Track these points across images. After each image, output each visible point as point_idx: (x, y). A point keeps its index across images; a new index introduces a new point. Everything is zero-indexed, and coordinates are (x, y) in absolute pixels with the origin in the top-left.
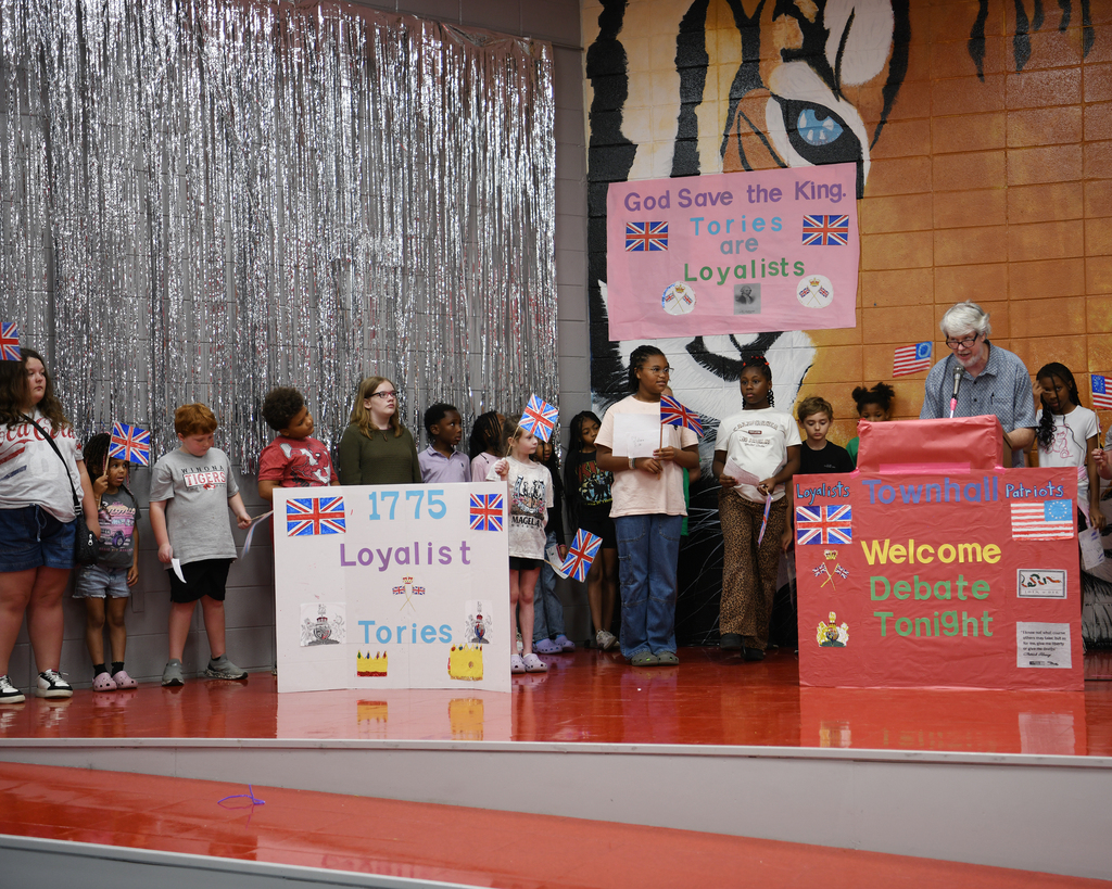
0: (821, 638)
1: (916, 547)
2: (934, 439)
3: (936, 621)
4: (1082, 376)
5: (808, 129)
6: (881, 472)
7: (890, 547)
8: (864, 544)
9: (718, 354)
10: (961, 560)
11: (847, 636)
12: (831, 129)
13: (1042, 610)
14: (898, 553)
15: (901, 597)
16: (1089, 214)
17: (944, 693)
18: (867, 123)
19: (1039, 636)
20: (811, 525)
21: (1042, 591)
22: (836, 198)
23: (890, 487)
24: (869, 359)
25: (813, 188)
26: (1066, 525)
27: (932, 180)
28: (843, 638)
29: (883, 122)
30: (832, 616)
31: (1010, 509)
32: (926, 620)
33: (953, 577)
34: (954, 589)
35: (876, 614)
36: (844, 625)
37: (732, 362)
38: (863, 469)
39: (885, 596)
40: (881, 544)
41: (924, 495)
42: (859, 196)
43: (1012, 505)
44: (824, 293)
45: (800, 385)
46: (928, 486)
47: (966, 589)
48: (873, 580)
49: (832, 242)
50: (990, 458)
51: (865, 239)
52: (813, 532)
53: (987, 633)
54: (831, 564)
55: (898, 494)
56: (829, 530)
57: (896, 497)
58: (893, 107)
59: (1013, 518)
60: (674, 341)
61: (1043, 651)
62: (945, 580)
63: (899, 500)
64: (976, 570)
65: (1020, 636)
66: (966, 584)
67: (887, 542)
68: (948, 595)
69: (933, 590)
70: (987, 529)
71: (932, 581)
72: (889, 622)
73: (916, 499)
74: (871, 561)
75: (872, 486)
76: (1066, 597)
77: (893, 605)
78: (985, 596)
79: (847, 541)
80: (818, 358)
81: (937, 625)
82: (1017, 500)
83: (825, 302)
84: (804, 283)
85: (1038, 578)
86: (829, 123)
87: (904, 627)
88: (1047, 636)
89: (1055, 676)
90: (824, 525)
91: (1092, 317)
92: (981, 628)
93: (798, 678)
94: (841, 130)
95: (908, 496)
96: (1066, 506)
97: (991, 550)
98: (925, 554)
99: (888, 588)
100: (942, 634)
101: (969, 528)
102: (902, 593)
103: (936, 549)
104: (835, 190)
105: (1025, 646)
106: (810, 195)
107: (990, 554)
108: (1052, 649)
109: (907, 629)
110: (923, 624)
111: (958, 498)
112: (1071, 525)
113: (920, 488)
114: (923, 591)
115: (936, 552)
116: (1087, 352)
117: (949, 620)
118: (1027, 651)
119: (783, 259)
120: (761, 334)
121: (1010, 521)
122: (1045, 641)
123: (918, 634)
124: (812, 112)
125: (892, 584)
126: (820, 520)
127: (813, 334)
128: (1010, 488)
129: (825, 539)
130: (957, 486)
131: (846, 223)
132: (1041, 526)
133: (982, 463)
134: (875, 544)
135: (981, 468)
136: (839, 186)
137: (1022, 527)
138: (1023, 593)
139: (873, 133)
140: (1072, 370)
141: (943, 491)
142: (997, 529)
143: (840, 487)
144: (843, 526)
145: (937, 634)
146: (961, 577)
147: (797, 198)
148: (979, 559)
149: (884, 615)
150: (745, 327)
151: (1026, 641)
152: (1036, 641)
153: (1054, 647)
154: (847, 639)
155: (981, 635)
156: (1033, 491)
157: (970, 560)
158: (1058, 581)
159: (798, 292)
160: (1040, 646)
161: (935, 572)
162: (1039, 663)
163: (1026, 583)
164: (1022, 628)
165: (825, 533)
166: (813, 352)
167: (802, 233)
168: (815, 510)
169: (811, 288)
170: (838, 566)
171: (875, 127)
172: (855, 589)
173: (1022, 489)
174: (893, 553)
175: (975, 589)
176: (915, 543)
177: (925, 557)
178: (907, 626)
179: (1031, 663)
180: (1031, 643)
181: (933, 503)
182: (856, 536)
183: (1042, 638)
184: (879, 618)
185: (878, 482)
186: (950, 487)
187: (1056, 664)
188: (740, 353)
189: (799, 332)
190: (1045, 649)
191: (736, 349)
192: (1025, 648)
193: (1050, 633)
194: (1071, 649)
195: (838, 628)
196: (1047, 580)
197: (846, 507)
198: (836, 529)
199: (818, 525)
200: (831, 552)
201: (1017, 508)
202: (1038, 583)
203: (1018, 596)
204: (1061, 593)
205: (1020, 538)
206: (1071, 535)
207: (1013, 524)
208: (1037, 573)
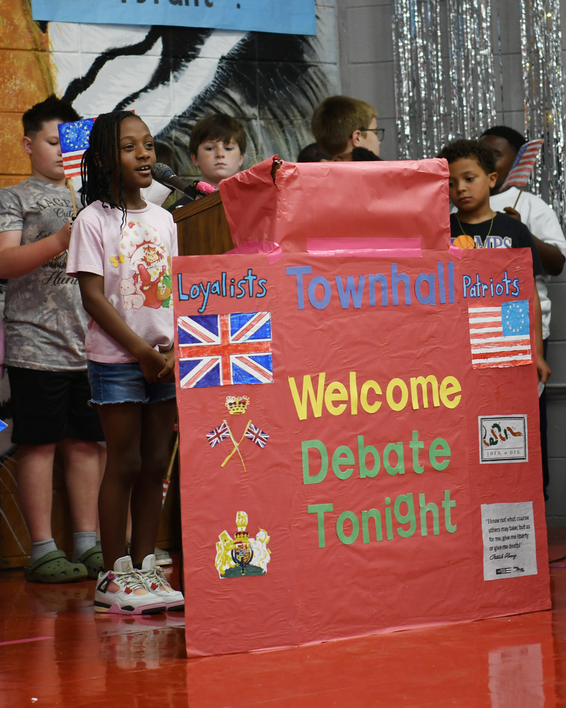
0: (223, 563)
3: (388, 511)
7: (326, 385)
8: (292, 381)
10: (415, 406)
11: (268, 553)
15: (343, 475)
19: (504, 526)
20: (202, 351)
21: (503, 451)
23: (323, 280)
26: (523, 343)
28: (261, 558)
30: (242, 519)
31: (467, 316)
32: (374, 513)
33: (405, 438)
34: (408, 458)
35: (312, 508)
36: (263, 535)
38: (286, 247)
43: (471, 310)
46: (372, 278)
47: (424, 454)
48: (306, 446)
50: (444, 231)
52: (206, 364)
53: (451, 528)
54: (237, 423)
55: (334, 293)
56: (233, 359)
59: (471, 331)
61: (508, 550)
62: (395, 441)
65: (486, 528)
66: (421, 445)
67: (322, 377)
68: (400, 467)
70: (443, 351)
71: (380, 443)
72: (330, 520)
74: (302, 415)
75: (299, 279)
76: (528, 461)
77: (334, 490)
78: (445, 464)
79: (264, 377)
81: (389, 520)
82: (474, 304)
85: (499, 430)
87: (348, 528)
88: (513, 524)
90: (224, 350)
92: (442, 518)
97: (450, 385)
98: (372, 397)
99: (325, 460)
101: (424, 349)
102: (343, 468)
103: (384, 388)
105: (491, 544)
107: (448, 392)
108: (517, 546)
110: (371, 520)
111: (408, 299)
112: (528, 342)
113: (362, 282)
114: (370, 463)
115: (384, 393)
117: (404, 509)
118: (493, 553)
121: (468, 337)
122: (510, 533)
123: (366, 539)
125: (330, 453)
126: (217, 340)
129: (226, 377)
130: (407, 279)
132: (499, 344)
133: (435, 238)
134: (307, 379)
135: (434, 247)
137: (481, 346)
138: (485, 456)
141: (390, 287)
143: (251, 278)
144: (257, 350)
145: (390, 537)
146: (415, 434)
148: (437, 404)
149: (320, 510)
151: (494, 535)
152: (501, 534)
153: (519, 541)
154: (268, 559)
155: (443, 531)
156: (489, 288)
157: (426, 405)
158: (519, 434)
160: (507, 542)
162: (505, 570)
163: (487, 440)
164: (487, 513)
165: (226, 365)
168: (208, 321)
170: (250, 425)
172: (279, 465)
173: (478, 284)
174: (330, 397)
175: (433, 453)
176: (358, 378)
177: (371, 403)
178: (351, 526)
179: (498, 572)
180: (498, 539)
181: (378, 307)
182: (281, 368)
183: (506, 529)
184: (315, 515)
185: (308, 269)
186: (398, 280)
187: (522, 570)
190: (511, 546)
192: (491, 548)
193: (514, 519)
194: (536, 543)
195: (251, 540)
196: (508, 432)
197: (261, 317)
198: (246, 356)
199: (215, 350)
200: (237, 400)
201: (475, 315)
202: (499, 439)
203: (481, 462)
204: (522, 453)
205: (480, 364)
206: (529, 358)
207: (472, 342)
208: (497, 422)
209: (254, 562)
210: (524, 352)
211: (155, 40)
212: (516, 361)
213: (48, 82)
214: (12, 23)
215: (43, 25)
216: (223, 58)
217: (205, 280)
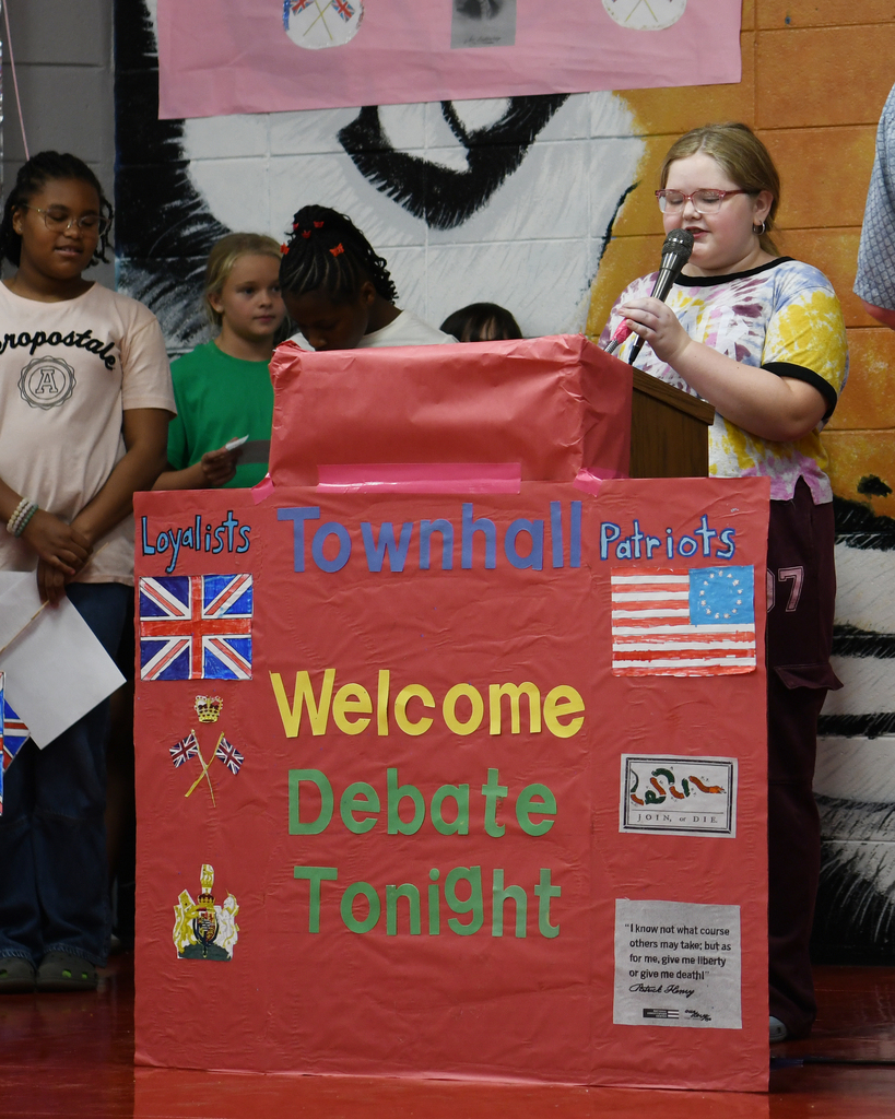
0: (183, 938)
1: (394, 690)
2: (438, 397)
3: (433, 891)
6: (323, 486)
7: (336, 688)
8: (276, 680)
9: (414, 154)
10: (495, 729)
11: (235, 929)
13: (678, 868)
14: (353, 707)
15: (356, 827)
17: (446, 1092)
19: (669, 938)
20: (169, 628)
23: (339, 529)
26: (739, 637)
28: (227, 936)
30: (207, 874)
31: (608, 589)
32: (410, 890)
33: (476, 778)
34: (477, 808)
35: (301, 872)
36: (230, 901)
37: (444, 176)
38: (281, 477)
39: (321, 824)
40: (317, 683)
41: (417, 549)
43: (615, 580)
45: (607, 238)
46: (425, 526)
47: (506, 807)
48: (295, 778)
50: (565, 453)
52: (172, 646)
53: (548, 929)
54: (207, 733)
55: (358, 548)
56: (205, 641)
59: (615, 615)
60: (313, 118)
61: (675, 981)
62: (456, 782)
63: (360, 563)
64: (527, 755)
65: (622, 937)
66: (503, 792)
67: (329, 676)
68: (462, 824)
69: (428, 810)
70: (555, 645)
71: (427, 784)
72: (329, 893)
73: (398, 562)
74: (291, 729)
75: (299, 525)
76: (733, 835)
77: (339, 848)
78: (544, 827)
79: (241, 671)
81: (434, 906)
82: (626, 566)
83: (669, 13)
85: (671, 779)
87: (361, 908)
88: (688, 939)
89: (701, 1050)
90: (195, 628)
92: (533, 912)
93: (132, 1048)
95: (379, 552)
96: (742, 584)
97: (562, 701)
98: (415, 710)
99: (327, 801)
100: (445, 930)
101: (517, 641)
102: (359, 816)
103: (439, 700)
105: (634, 966)
107: (559, 711)
108: (697, 976)
109: (371, 913)
111: (491, 560)
112: (749, 637)
113: (407, 532)
114: (406, 812)
115: (439, 705)
117: (463, 891)
118: (638, 980)
120: (517, 102)
121: (609, 623)
122: (680, 953)
123: (391, 929)
125: (338, 791)
126: (188, 613)
127: (640, 100)
128: (610, 532)
129: (197, 667)
130: (490, 527)
132: (681, 638)
133: (549, 466)
134: (302, 678)
135: (547, 477)
137: (636, 639)
138: (633, 821)
141: (458, 540)
142: (577, 642)
143: (230, 524)
144: (235, 631)
145: (434, 930)
146: (493, 775)
148: (535, 727)
149: (316, 876)
151: (640, 952)
152: (660, 953)
153: (701, 968)
154: (234, 939)
155: (534, 935)
156: (663, 543)
157: (516, 729)
158: (717, 790)
160: (671, 967)
161: (436, 761)
162: (666, 1013)
163: (641, 794)
164: (630, 914)
165: (197, 648)
168: (177, 586)
170: (222, 739)
172: (254, 802)
173: (638, 537)
174: (342, 707)
175: (524, 806)
176: (392, 680)
177: (413, 720)
178: (367, 906)
179: (647, 1013)
180: (648, 959)
181: (434, 571)
182: (261, 658)
183: (673, 946)
184: (306, 882)
185: (314, 512)
186: (474, 528)
187: (706, 1017)
188: (466, 151)
189: (607, 94)
190: (681, 975)
191: (456, 140)
192: (633, 973)
193: (693, 931)
194: (744, 978)
195: (217, 908)
196: (691, 785)
197: (241, 582)
198: (220, 638)
199: (184, 628)
200: (209, 702)
201: (626, 588)
202: (669, 795)
203: (621, 829)
204: (722, 823)
205: (631, 669)
206: (750, 663)
207: (615, 631)
208: (667, 766)
209: (219, 941)
210: (741, 653)
212: (719, 667)
217: (175, 525)
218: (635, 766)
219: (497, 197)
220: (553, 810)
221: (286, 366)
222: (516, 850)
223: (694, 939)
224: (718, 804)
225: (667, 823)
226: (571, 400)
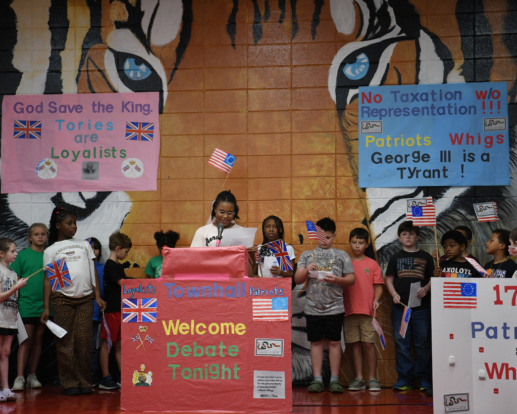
0: (135, 381)
1: (196, 324)
2: (208, 259)
3: (206, 370)
4: (289, 224)
5: (130, 70)
7: (180, 324)
8: (164, 322)
9: (71, 204)
10: (222, 333)
11: (152, 379)
12: (144, 71)
13: (269, 363)
14: (184, 328)
15: (185, 355)
16: (294, 130)
18: (166, 69)
19: (267, 379)
20: (131, 310)
21: (269, 352)
22: (147, 113)
23: (181, 288)
24: (164, 210)
25: (133, 106)
26: (284, 313)
27: (204, 105)
28: (149, 380)
29: (175, 69)
30: (143, 367)
31: (252, 302)
32: (200, 369)
33: (217, 343)
34: (218, 351)
35: (170, 366)
36: (150, 373)
37: (80, 209)
38: (165, 276)
39: (176, 355)
40: (175, 323)
41: (201, 293)
42: (161, 112)
43: (253, 300)
44: (138, 169)
45: (122, 224)
46: (204, 288)
47: (225, 350)
48: (169, 345)
49: (143, 139)
50: (241, 272)
51: (164, 138)
52: (132, 315)
53: (236, 377)
54: (143, 335)
55: (186, 292)
56: (142, 313)
57: (184, 294)
58: (182, 60)
59: (254, 308)
60: (43, 195)
61: (269, 388)
62: (212, 345)
63: (187, 296)
64: (231, 339)
65: (255, 379)
66: (225, 347)
67: (178, 321)
68: (214, 354)
69: (204, 351)
70: (238, 314)
71: (205, 345)
72: (178, 370)
73: (197, 295)
74: (168, 333)
75: (170, 287)
76: (283, 356)
77: (181, 360)
78: (236, 355)
79: (154, 320)
80: (133, 208)
81: (206, 373)
82: (256, 297)
83: (138, 174)
84: (126, 163)
85: (267, 344)
86: (143, 67)
87: (187, 374)
88: (272, 379)
89: (275, 403)
90: (139, 310)
91: (295, 190)
92: (233, 374)
93: (120, 407)
94: (150, 72)
95: (192, 293)
96: (284, 301)
97: (240, 327)
98: (201, 329)
99: (178, 350)
100: (209, 378)
101: (228, 313)
102: (186, 353)
103: (207, 326)
104: (146, 108)
105: (259, 385)
106: (131, 110)
107: (239, 329)
109: (189, 375)
111: (221, 295)
112: (287, 313)
113: (199, 289)
114: (199, 351)
115: (207, 328)
116: (292, 210)
117: (214, 369)
118: (259, 388)
119: (113, 148)
120: (99, 193)
121: (252, 310)
122: (270, 382)
123: (195, 378)
124: (133, 60)
125: (180, 347)
126: (137, 307)
127: (131, 194)
128: (252, 290)
129: (140, 319)
130: (221, 288)
131: (152, 128)
132: (270, 313)
133: (236, 274)
134: (171, 322)
135: (236, 277)
136: (149, 106)
137: (259, 313)
138: (258, 353)
139: (170, 75)
140: (283, 220)
141: (212, 291)
142: (243, 314)
143: (150, 287)
144: (151, 311)
145: (206, 378)
146: (222, 343)
147: (123, 111)
148: (233, 332)
149: (174, 366)
150: (89, 188)
151: (259, 382)
152: (265, 382)
153: (275, 386)
154: (151, 381)
155: (233, 379)
156: (265, 292)
157: (228, 333)
158: (279, 346)
159: (122, 168)
160: (267, 385)
161: (207, 340)
162: (266, 395)
163: (260, 347)
164: (257, 374)
165: (140, 315)
166: (130, 204)
167: (125, 132)
168: (134, 301)
169: (130, 165)
171: (171, 71)
172: (158, 350)
173: (259, 290)
174: (181, 328)
175: (230, 350)
177: (201, 331)
178: (188, 373)
179: (262, 396)
180: (262, 384)
181: (206, 298)
182: (159, 317)
183: (268, 381)
184: (172, 368)
185: (174, 284)
186: (217, 288)
187: (276, 396)
188: (85, 204)
189: (122, 192)
190: (270, 387)
191: (83, 201)
192: (258, 387)
193: (273, 377)
194: (285, 387)
195: (146, 374)
196: (272, 345)
197: (153, 300)
198: (147, 313)
199: (136, 310)
200: (143, 327)
201: (256, 302)
202: (267, 347)
203: (255, 355)
204: (280, 353)
205: (258, 320)
206: (287, 318)
207: (253, 311)
208: (266, 341)
209: (146, 382)
210: (285, 316)
211: (420, 192)
212: (279, 319)
213: (365, 210)
214: (349, 189)
215: (364, 190)
216: (456, 197)
217: (133, 287)
218: (258, 341)
219: (93, 214)
220: (238, 351)
221: (167, 251)
222: (228, 360)
223: (273, 379)
224: (279, 349)
225: (266, 354)
226: (243, 260)
